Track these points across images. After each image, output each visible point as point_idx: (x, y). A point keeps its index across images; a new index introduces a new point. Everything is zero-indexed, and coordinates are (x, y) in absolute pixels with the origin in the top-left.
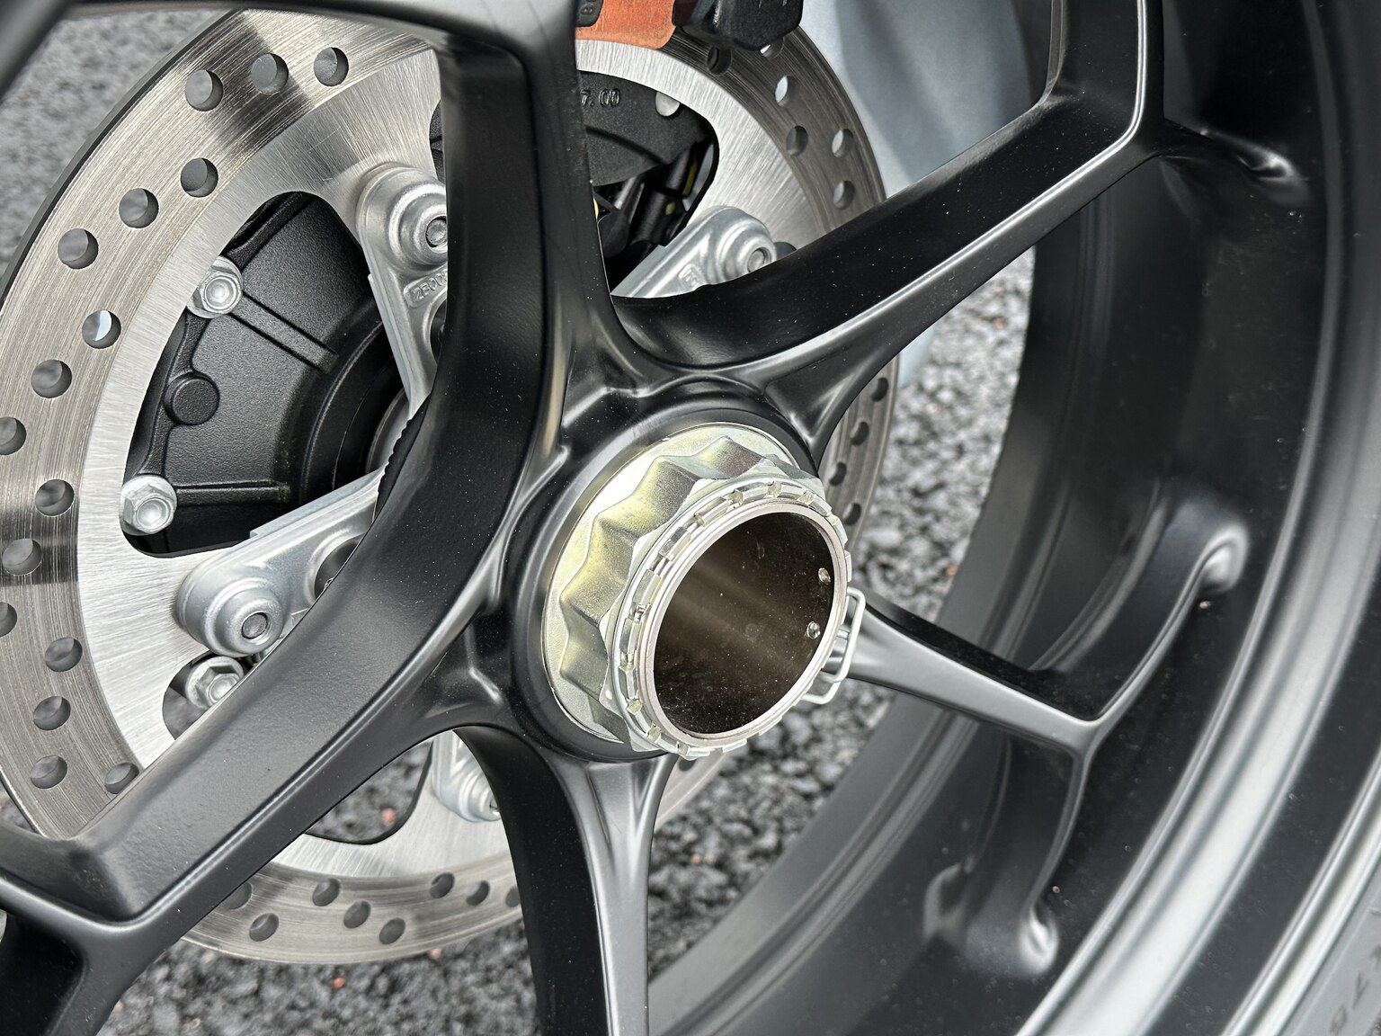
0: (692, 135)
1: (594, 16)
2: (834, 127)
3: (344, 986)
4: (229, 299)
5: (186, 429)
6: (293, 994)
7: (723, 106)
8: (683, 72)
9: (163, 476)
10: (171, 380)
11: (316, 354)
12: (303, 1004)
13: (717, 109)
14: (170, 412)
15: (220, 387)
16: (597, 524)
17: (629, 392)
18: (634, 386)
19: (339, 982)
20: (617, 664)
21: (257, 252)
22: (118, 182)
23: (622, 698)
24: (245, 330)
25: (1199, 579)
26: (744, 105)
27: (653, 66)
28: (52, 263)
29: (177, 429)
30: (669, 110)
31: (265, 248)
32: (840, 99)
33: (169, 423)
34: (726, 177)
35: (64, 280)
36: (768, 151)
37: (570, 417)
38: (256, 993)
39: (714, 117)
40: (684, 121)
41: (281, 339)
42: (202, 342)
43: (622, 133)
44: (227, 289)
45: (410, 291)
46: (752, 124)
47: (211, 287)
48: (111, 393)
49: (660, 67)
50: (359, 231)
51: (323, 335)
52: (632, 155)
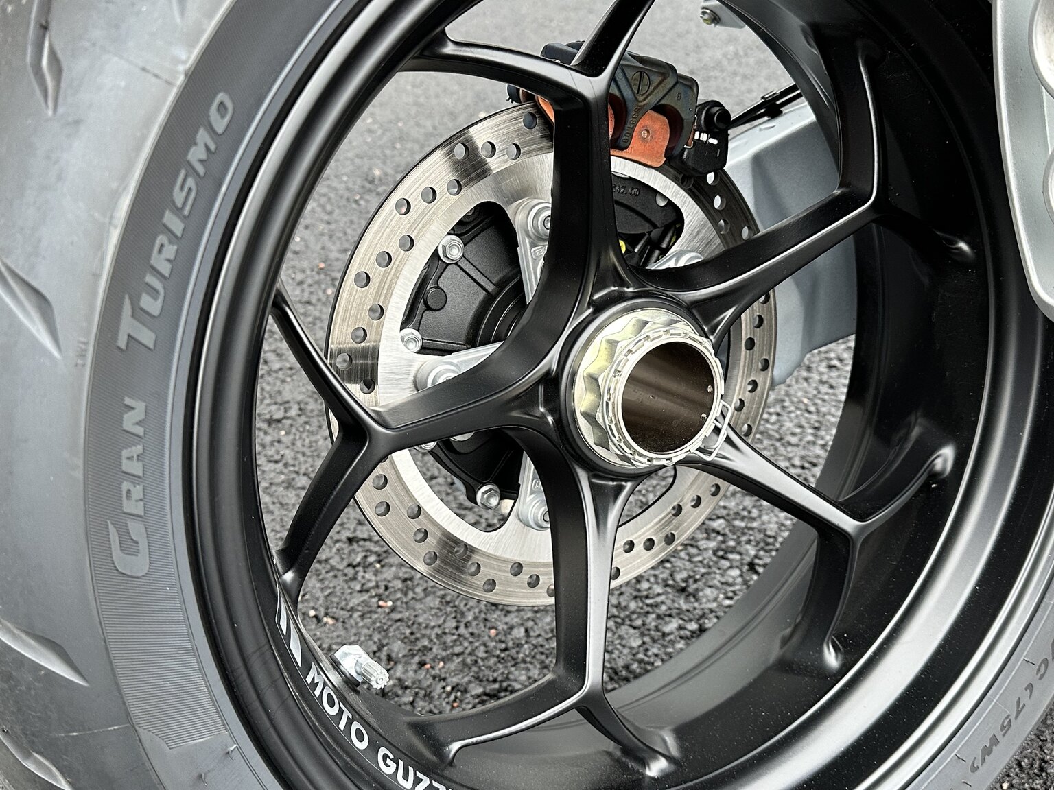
0: (671, 217)
1: (628, 144)
2: (743, 224)
3: (458, 706)
4: (457, 254)
5: (431, 313)
6: (431, 706)
7: (687, 203)
8: (669, 184)
9: (418, 331)
10: (428, 288)
11: (490, 288)
12: (436, 711)
13: (685, 203)
14: (426, 303)
15: (448, 296)
16: (604, 342)
17: (626, 289)
18: (628, 288)
19: (455, 704)
20: (605, 400)
21: (472, 240)
22: (423, 182)
23: (606, 416)
24: (462, 273)
25: (928, 470)
26: (698, 205)
27: (655, 179)
28: (392, 211)
29: (427, 312)
30: (662, 203)
31: (476, 238)
32: (747, 211)
33: (425, 308)
34: (687, 236)
35: (395, 218)
36: (709, 228)
37: (596, 297)
38: (412, 703)
39: (682, 207)
40: (669, 210)
41: (477, 278)
42: (443, 275)
43: (639, 209)
44: (456, 248)
45: (534, 251)
46: (702, 214)
47: (451, 247)
48: (405, 271)
49: (658, 179)
50: (516, 222)
51: (495, 281)
52: (644, 222)
